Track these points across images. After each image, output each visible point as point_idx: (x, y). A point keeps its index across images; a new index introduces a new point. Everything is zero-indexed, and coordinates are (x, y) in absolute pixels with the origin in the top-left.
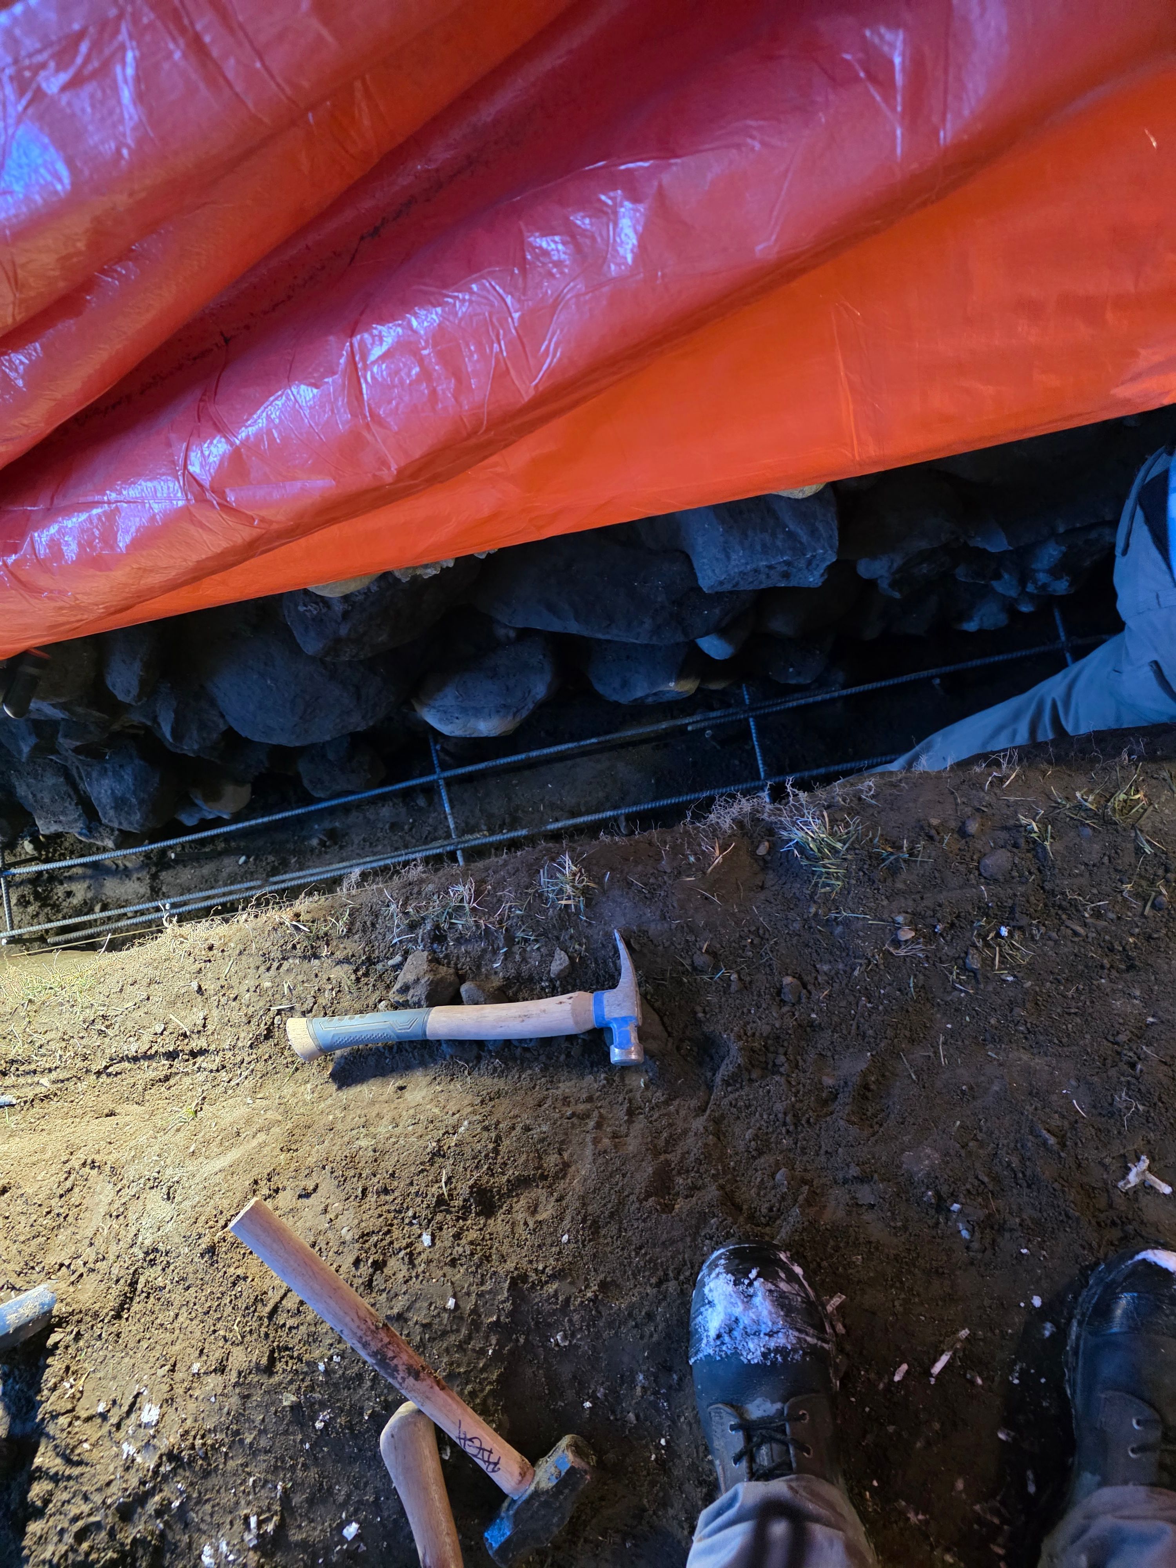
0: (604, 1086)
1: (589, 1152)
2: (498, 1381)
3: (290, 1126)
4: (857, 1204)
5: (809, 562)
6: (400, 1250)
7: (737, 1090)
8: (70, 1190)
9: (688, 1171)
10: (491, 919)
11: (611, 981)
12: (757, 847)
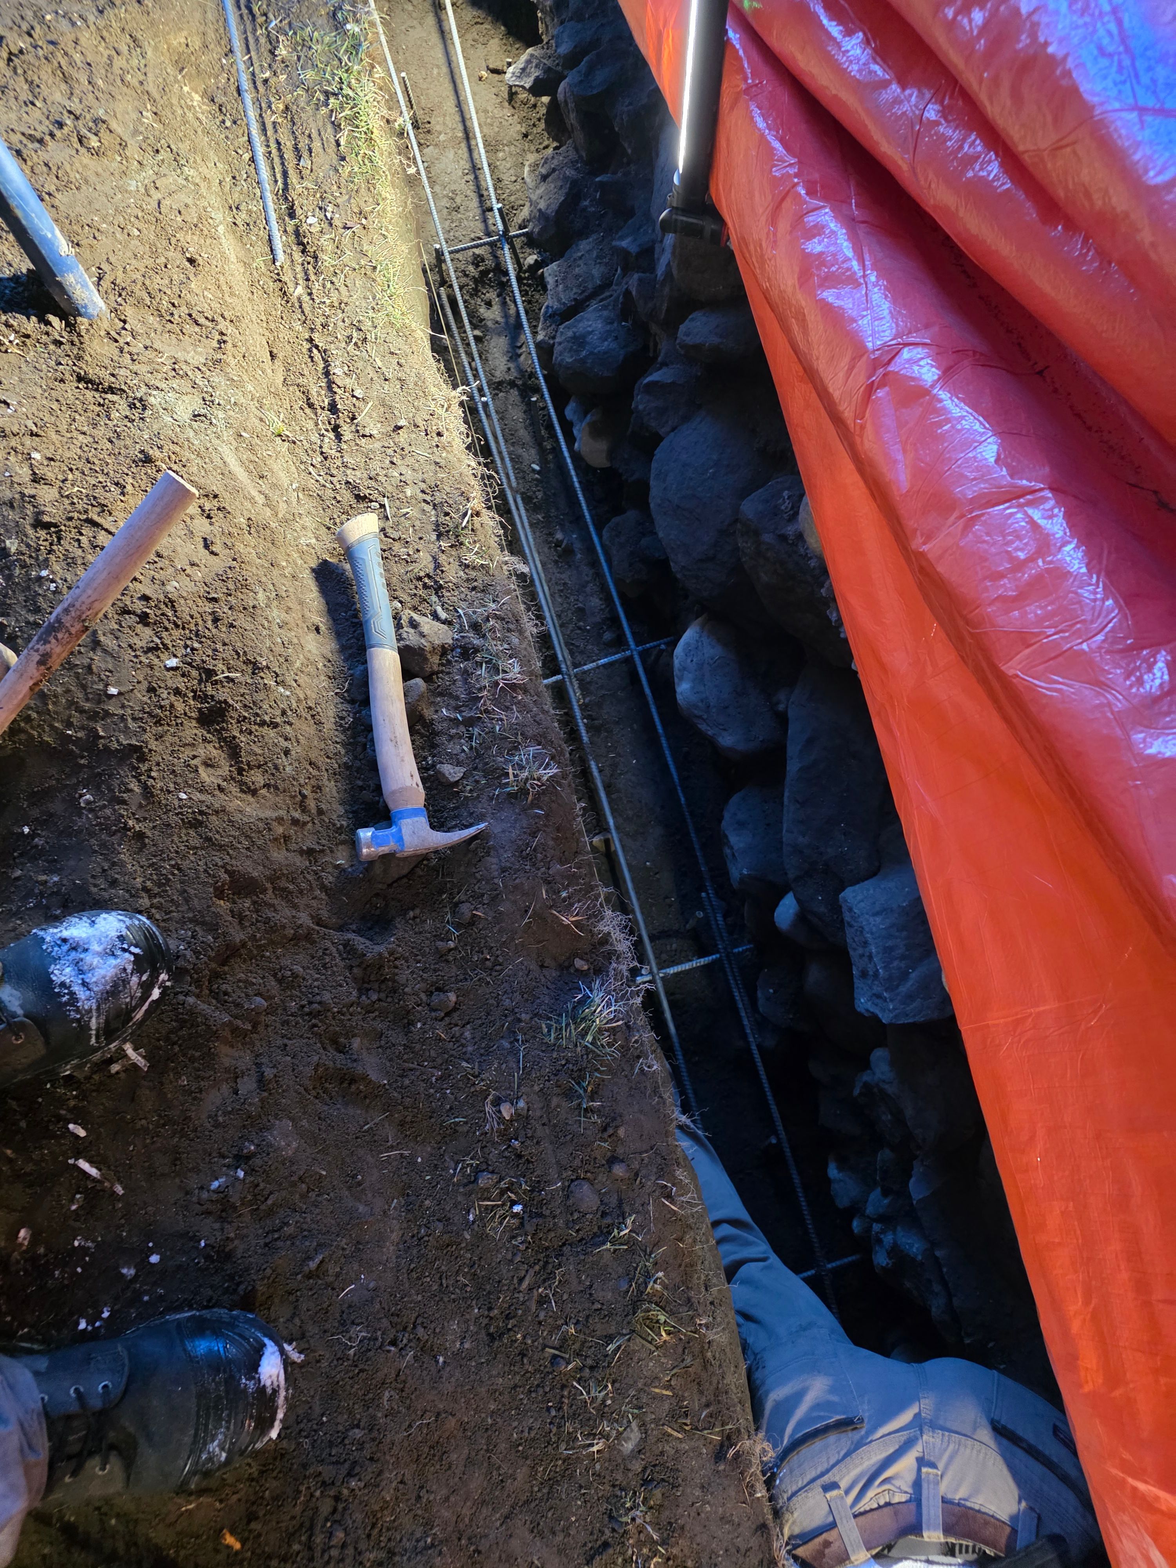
0: (334, 825)
1: (269, 814)
2: (42, 742)
3: (273, 525)
4: (237, 1077)
5: (878, 996)
6: (161, 638)
7: (340, 955)
8: (196, 323)
9: (257, 911)
10: (488, 702)
11: (438, 823)
12: (582, 959)
